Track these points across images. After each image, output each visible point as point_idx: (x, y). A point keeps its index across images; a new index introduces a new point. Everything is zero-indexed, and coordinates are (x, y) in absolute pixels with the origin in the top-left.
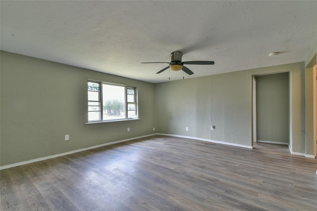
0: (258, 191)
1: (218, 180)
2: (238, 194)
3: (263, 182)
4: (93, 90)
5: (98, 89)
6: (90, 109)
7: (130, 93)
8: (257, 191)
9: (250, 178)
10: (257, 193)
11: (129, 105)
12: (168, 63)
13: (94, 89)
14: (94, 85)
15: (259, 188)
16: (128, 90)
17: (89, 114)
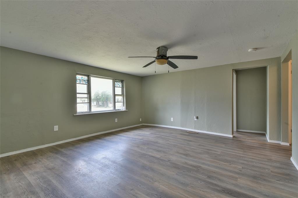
1: (201, 166)
2: (219, 180)
3: (242, 168)
4: (81, 83)
5: (86, 81)
6: (78, 100)
7: (118, 85)
8: (237, 176)
9: (230, 165)
10: (237, 178)
11: (117, 97)
12: (154, 57)
13: (83, 82)
15: (238, 174)
16: (116, 83)
17: (78, 106)
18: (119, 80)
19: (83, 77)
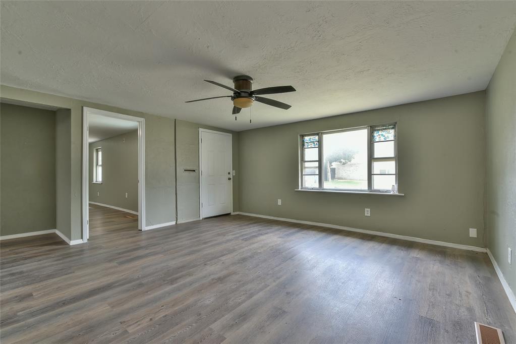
0: (114, 310)
4: (309, 147)
5: (315, 143)
6: (306, 171)
7: (380, 138)
13: (311, 144)
14: (310, 139)
16: (376, 134)
17: (306, 178)
18: (384, 126)
19: (312, 137)
